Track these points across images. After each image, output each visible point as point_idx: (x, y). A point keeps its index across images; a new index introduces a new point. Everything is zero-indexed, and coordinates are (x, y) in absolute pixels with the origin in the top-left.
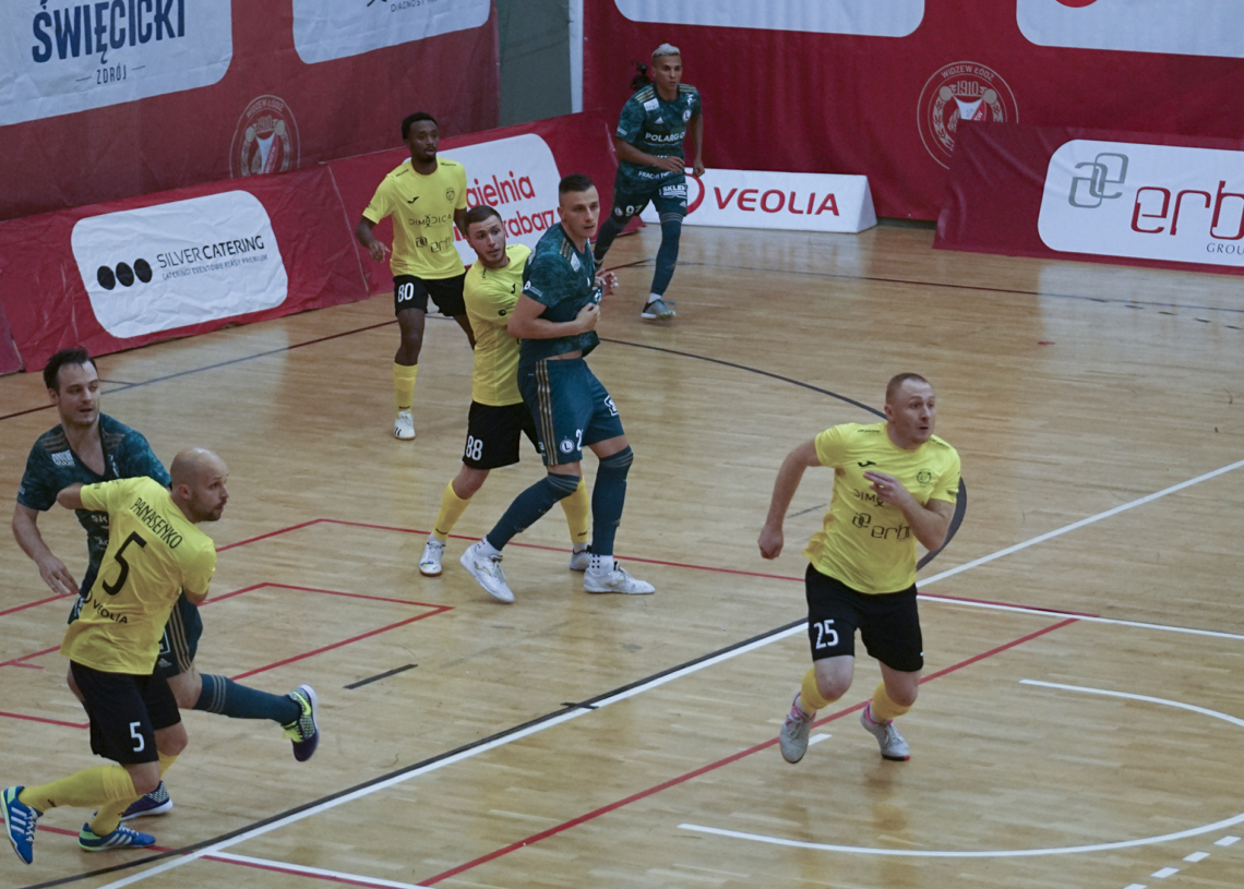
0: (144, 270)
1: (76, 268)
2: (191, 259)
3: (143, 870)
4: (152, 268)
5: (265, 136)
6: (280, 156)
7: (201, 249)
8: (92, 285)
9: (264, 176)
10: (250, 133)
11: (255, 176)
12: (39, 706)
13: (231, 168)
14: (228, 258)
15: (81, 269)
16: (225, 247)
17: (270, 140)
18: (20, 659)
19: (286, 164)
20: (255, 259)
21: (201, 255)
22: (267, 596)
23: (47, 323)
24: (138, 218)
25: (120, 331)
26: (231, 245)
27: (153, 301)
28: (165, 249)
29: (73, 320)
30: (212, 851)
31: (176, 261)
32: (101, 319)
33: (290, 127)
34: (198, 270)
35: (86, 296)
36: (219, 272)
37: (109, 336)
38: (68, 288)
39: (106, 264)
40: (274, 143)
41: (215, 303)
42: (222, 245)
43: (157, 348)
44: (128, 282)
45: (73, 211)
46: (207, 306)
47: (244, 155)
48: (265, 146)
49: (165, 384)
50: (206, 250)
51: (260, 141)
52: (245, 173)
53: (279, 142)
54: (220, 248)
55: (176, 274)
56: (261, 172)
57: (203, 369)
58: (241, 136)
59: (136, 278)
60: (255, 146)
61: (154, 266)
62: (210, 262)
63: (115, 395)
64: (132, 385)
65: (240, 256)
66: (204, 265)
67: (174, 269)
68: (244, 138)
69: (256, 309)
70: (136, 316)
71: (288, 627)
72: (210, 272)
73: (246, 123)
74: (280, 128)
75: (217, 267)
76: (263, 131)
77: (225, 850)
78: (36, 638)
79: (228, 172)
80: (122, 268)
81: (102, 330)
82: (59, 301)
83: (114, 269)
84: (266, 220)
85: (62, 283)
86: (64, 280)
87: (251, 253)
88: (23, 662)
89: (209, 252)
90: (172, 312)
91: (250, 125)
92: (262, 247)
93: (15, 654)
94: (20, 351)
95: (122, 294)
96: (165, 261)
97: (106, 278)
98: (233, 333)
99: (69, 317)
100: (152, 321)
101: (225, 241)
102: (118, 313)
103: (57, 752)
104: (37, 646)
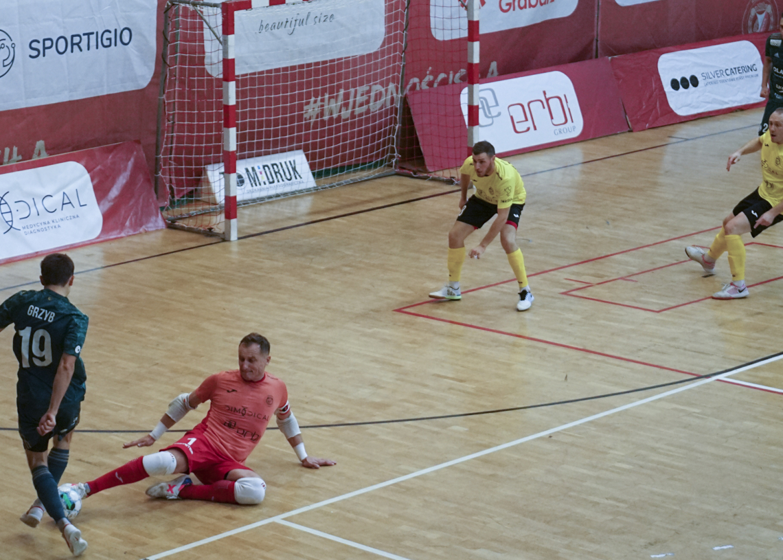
0: (695, 81)
1: (660, 79)
2: (719, 75)
3: (685, 385)
4: (699, 80)
5: (761, 13)
6: (768, 24)
7: (724, 71)
8: (668, 88)
9: (760, 33)
10: (753, 12)
11: (754, 33)
12: (635, 301)
13: (742, 29)
14: (738, 75)
15: (662, 80)
16: (737, 70)
17: (763, 15)
18: (628, 276)
19: (771, 27)
20: (752, 76)
21: (724, 74)
22: (755, 249)
23: (644, 107)
24: (692, 54)
25: (681, 112)
26: (740, 69)
27: (699, 97)
28: (705, 70)
29: (658, 105)
30: (721, 377)
31: (711, 76)
32: (672, 105)
33: (774, 9)
34: (722, 81)
35: (664, 94)
36: (733, 83)
37: (676, 115)
38: (656, 89)
39: (676, 78)
40: (765, 17)
41: (731, 98)
42: (735, 68)
43: (699, 121)
44: (686, 87)
45: (659, 50)
46: (726, 100)
47: (750, 23)
48: (761, 18)
49: (703, 139)
50: (727, 71)
51: (759, 16)
52: (750, 32)
53: (768, 16)
54: (734, 70)
55: (711, 83)
56: (758, 31)
57: (724, 132)
58: (748, 13)
59: (690, 85)
60: (755, 18)
61: (700, 79)
62: (728, 77)
63: (679, 145)
64: (687, 140)
65: (745, 74)
66: (726, 79)
67: (710, 80)
68: (750, 14)
69: (752, 102)
70: (690, 104)
71: (764, 265)
72: (729, 83)
73: (752, 6)
74: (769, 9)
75: (732, 80)
76: (760, 10)
77: (728, 377)
78: (634, 266)
79: (741, 32)
80: (684, 80)
81: (671, 111)
82: (651, 96)
83: (679, 80)
84: (759, 56)
85: (652, 86)
86: (654, 85)
87: (750, 73)
88: (628, 278)
89: (728, 72)
90: (708, 103)
91: (754, 7)
92: (756, 70)
93: (623, 274)
94: (631, 121)
95: (683, 93)
96: (706, 76)
97: (675, 85)
98: (739, 114)
99: (656, 104)
100: (698, 107)
101: (737, 66)
102: (681, 102)
103: (644, 324)
104: (635, 270)
